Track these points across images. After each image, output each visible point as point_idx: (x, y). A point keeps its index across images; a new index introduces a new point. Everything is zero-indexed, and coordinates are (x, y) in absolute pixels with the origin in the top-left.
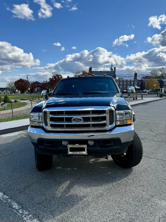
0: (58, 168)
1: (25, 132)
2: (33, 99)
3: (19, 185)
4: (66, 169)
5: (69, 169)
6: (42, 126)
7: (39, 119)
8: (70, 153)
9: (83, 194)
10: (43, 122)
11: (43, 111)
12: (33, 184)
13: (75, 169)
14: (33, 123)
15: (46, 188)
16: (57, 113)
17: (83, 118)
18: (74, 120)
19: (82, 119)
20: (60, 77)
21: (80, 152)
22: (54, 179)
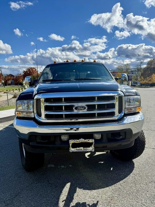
0: (49, 166)
1: (2, 125)
2: (7, 91)
3: (3, 193)
4: (59, 167)
5: (63, 167)
6: (33, 117)
7: (28, 109)
8: (72, 150)
9: (90, 200)
10: (35, 112)
11: (35, 98)
12: (22, 190)
13: (71, 166)
14: (20, 113)
15: (41, 195)
16: (52, 100)
17: (87, 105)
18: (76, 108)
19: (86, 107)
20: (34, 70)
21: (85, 148)
22: (48, 181)
